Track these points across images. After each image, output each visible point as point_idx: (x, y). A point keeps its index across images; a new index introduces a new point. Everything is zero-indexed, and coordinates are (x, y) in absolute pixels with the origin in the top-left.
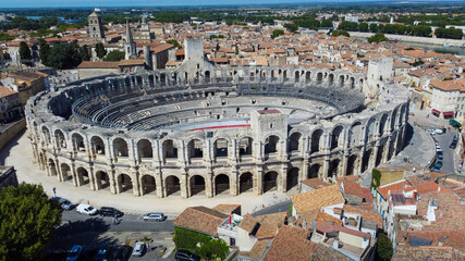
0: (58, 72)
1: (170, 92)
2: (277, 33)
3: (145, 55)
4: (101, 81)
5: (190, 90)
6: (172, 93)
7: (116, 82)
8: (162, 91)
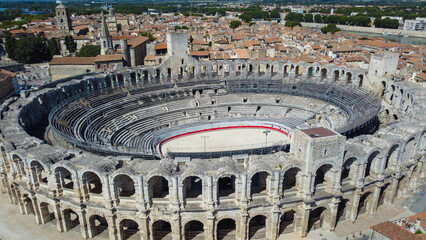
0: (26, 67)
1: (154, 90)
2: (234, 25)
3: (122, 48)
4: (78, 81)
5: (176, 89)
6: (158, 92)
7: (95, 82)
8: (147, 90)
